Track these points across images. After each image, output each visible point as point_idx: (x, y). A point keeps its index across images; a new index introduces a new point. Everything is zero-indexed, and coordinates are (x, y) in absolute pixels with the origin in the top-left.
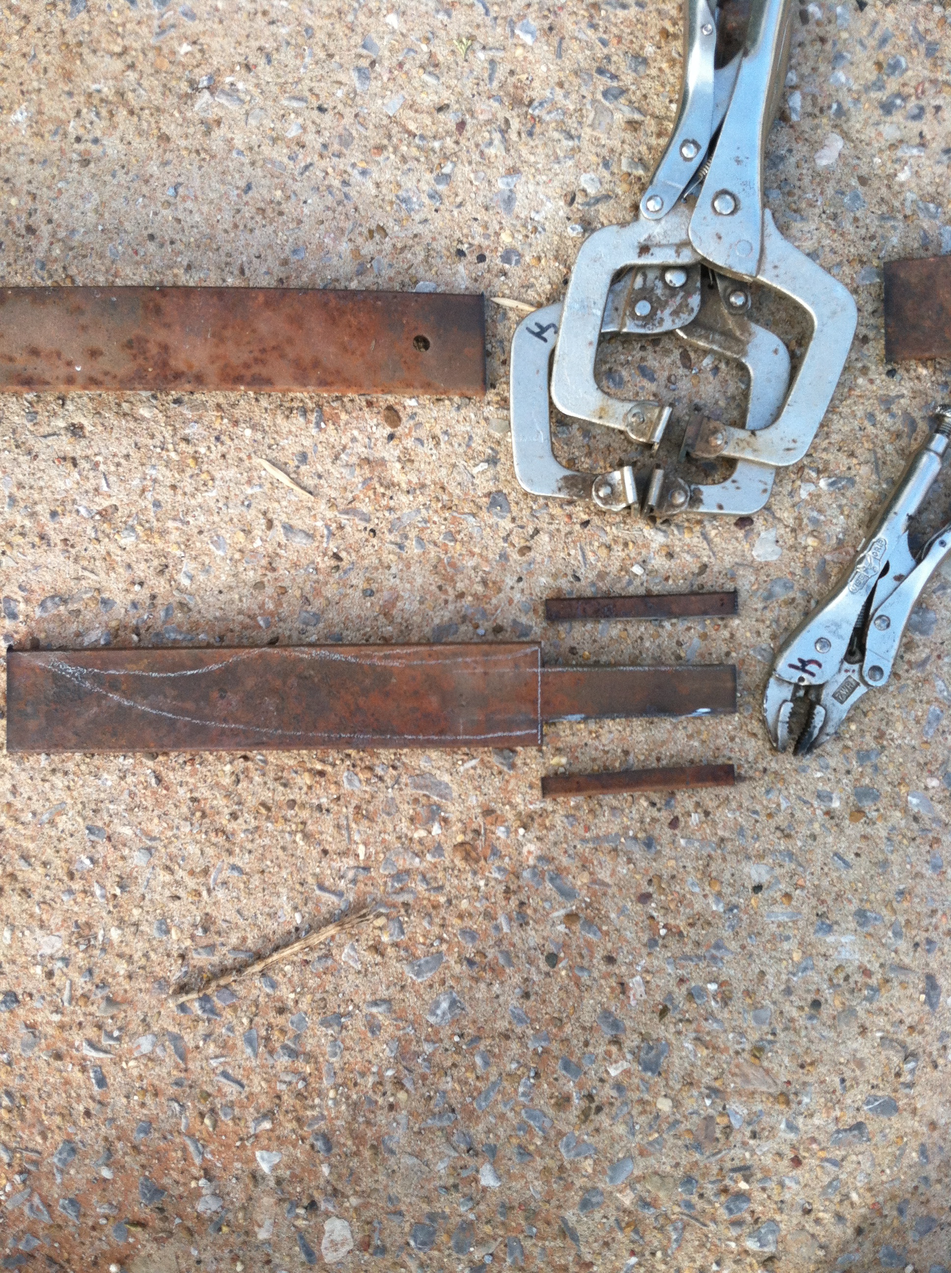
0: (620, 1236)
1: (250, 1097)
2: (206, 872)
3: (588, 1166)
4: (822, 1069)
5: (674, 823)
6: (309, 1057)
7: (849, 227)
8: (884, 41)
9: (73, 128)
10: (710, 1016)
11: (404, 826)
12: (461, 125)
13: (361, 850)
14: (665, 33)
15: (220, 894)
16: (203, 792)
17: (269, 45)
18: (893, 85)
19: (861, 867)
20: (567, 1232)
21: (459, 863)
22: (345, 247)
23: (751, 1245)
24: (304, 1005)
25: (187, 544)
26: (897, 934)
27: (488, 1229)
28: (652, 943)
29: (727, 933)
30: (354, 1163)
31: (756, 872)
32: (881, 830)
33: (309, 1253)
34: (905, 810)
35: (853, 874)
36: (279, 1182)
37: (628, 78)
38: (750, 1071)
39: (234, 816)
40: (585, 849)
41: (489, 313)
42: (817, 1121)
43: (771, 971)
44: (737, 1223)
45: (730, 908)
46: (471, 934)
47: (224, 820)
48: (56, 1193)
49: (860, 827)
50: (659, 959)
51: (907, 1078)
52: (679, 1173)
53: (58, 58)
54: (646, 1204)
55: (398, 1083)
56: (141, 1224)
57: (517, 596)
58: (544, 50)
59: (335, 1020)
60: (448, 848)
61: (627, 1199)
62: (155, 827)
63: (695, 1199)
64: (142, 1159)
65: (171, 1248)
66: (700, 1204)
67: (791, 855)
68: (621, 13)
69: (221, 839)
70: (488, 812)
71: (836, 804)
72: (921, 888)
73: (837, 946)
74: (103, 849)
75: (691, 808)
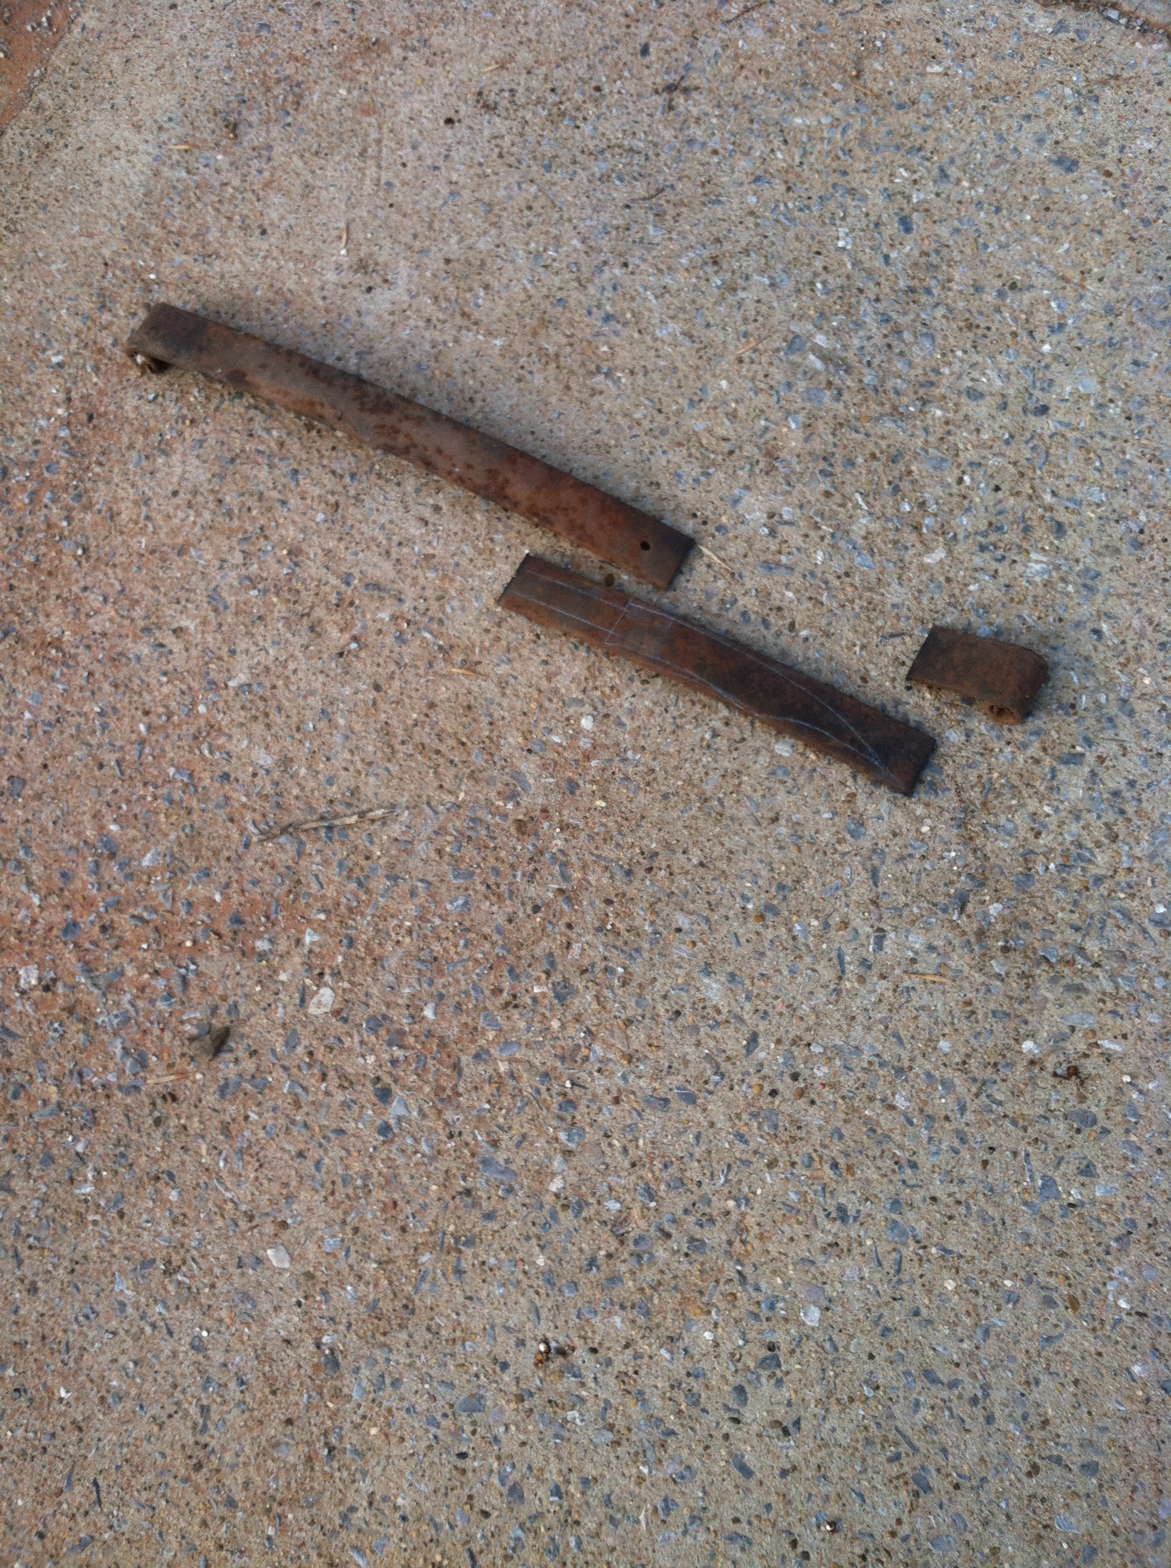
0: (487, 1087)
1: (323, 896)
2: (370, 764)
3: (491, 1035)
4: (661, 1054)
5: (649, 870)
6: (368, 891)
7: (925, 601)
8: (1000, 513)
9: (523, 361)
10: (611, 988)
11: (493, 795)
12: (731, 452)
13: (462, 796)
14: (873, 456)
15: (372, 780)
16: (394, 722)
17: (650, 367)
18: (993, 537)
19: (746, 950)
20: (457, 1067)
21: (513, 830)
22: (633, 484)
23: (562, 1136)
24: (382, 862)
25: (461, 592)
26: (748, 998)
27: (412, 1040)
28: (600, 929)
29: (646, 946)
30: (358, 963)
31: (682, 921)
32: (769, 934)
33: (303, 1001)
34: (790, 930)
35: (739, 950)
36: (310, 952)
37: (838, 470)
38: (617, 1032)
39: (403, 743)
40: (589, 858)
41: (693, 552)
42: (642, 1083)
43: (661, 980)
44: (561, 1119)
45: (656, 932)
46: (497, 872)
47: (396, 742)
48: (183, 893)
49: (758, 927)
50: (599, 940)
51: (711, 1087)
52: (543, 1069)
53: (534, 323)
54: (512, 1075)
55: (410, 932)
56: (219, 935)
57: (626, 705)
58: (800, 435)
59: (394, 878)
60: (511, 818)
61: (503, 1067)
62: (358, 728)
63: (543, 1089)
64: (242, 899)
65: (228, 959)
66: (545, 1095)
67: (707, 920)
68: (854, 435)
69: (388, 751)
70: (545, 811)
71: (750, 906)
72: (777, 979)
73: (707, 987)
74: (322, 725)
75: (664, 865)
